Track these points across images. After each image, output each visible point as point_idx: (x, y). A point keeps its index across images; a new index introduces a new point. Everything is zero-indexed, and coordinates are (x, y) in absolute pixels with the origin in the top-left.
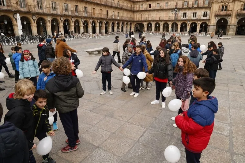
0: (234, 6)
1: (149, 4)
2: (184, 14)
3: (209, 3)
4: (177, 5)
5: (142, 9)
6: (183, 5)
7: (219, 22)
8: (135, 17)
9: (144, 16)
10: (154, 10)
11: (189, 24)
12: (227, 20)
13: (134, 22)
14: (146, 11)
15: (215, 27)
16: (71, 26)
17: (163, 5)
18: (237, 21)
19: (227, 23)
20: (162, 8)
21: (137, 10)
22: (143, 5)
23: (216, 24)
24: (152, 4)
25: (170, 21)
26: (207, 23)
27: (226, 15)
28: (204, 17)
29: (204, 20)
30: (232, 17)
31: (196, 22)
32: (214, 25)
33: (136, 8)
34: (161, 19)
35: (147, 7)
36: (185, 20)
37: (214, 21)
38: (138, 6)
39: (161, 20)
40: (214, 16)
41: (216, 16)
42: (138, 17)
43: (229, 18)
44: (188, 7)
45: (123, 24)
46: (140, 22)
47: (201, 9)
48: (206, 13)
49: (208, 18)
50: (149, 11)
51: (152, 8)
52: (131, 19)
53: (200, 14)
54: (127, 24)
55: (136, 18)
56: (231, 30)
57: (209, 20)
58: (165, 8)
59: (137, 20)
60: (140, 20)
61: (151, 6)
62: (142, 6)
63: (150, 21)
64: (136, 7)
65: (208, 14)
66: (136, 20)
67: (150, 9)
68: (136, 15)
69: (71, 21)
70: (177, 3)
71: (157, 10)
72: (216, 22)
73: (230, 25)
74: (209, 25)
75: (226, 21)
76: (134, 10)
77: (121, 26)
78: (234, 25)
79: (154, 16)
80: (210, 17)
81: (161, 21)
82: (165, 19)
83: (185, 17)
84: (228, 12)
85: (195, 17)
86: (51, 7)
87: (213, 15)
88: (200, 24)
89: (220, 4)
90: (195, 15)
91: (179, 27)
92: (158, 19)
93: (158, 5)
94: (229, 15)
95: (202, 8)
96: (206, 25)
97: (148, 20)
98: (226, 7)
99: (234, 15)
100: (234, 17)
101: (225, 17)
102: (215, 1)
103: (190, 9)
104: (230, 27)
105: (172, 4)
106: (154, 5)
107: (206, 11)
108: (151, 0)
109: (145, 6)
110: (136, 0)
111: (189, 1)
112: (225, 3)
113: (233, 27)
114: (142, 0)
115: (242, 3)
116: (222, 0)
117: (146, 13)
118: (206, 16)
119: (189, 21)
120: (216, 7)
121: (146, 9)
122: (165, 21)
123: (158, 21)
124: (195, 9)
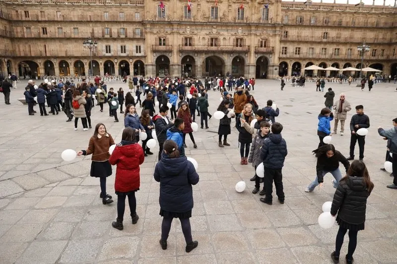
0: (173, 39)
1: (43, 28)
2: (106, 47)
3: (142, 33)
4: (93, 33)
5: (29, 36)
6: (103, 33)
7: (158, 60)
8: (17, 50)
9: (36, 49)
10: (53, 39)
11: (116, 63)
12: (169, 57)
13: (15, 58)
14: (38, 39)
15: (155, 68)
18: (181, 59)
19: (169, 61)
20: (68, 36)
21: (20, 36)
22: (30, 28)
23: (154, 63)
24: (48, 28)
25: (85, 58)
26: (143, 61)
27: (166, 51)
28: (137, 52)
29: (138, 57)
30: (174, 55)
31: (128, 60)
32: (152, 65)
33: (17, 32)
34: (69, 54)
35: (39, 33)
36: (110, 57)
37: (151, 59)
38: (19, 29)
39: (68, 57)
40: (151, 52)
41: (154, 51)
42: (22, 49)
43: (170, 55)
44: (111, 36)
46: (30, 60)
47: (132, 41)
48: (140, 47)
49: (142, 54)
50: (45, 39)
51: (49, 36)
52: (8, 54)
53: (131, 47)
55: (20, 51)
56: (176, 71)
57: (145, 57)
58: (73, 37)
59: (22, 55)
60: (29, 55)
61: (48, 31)
62: (29, 30)
63: (49, 57)
64: (15, 31)
65: (142, 49)
66: (18, 55)
67: (45, 36)
68: (19, 47)
70: (93, 30)
71: (60, 39)
72: (155, 60)
73: (173, 65)
74: (146, 64)
75: (167, 60)
76: (13, 36)
78: (178, 65)
79: (54, 49)
80: (145, 53)
81: (70, 57)
82: (76, 55)
83: (110, 52)
84: (168, 48)
85: (125, 52)
87: (149, 50)
88: (133, 64)
89: (156, 36)
90: (123, 49)
91: (102, 67)
92: (64, 55)
93: (60, 30)
94: (171, 51)
95: (131, 39)
96: (142, 64)
97: (44, 55)
98: (164, 40)
99: (175, 51)
100: (175, 53)
101: (165, 54)
102: (148, 30)
103: (115, 39)
104: (174, 67)
105: (85, 31)
106: (52, 30)
107: (139, 44)
108: (45, 22)
109: (35, 30)
110: (15, 18)
111: (112, 28)
112: (162, 35)
113: (177, 67)
114: (27, 19)
115: (182, 36)
116: (157, 30)
117: (39, 44)
118: (140, 52)
119: (116, 57)
120: (151, 39)
121: (36, 36)
122: (76, 57)
123: (63, 57)
124: (122, 40)
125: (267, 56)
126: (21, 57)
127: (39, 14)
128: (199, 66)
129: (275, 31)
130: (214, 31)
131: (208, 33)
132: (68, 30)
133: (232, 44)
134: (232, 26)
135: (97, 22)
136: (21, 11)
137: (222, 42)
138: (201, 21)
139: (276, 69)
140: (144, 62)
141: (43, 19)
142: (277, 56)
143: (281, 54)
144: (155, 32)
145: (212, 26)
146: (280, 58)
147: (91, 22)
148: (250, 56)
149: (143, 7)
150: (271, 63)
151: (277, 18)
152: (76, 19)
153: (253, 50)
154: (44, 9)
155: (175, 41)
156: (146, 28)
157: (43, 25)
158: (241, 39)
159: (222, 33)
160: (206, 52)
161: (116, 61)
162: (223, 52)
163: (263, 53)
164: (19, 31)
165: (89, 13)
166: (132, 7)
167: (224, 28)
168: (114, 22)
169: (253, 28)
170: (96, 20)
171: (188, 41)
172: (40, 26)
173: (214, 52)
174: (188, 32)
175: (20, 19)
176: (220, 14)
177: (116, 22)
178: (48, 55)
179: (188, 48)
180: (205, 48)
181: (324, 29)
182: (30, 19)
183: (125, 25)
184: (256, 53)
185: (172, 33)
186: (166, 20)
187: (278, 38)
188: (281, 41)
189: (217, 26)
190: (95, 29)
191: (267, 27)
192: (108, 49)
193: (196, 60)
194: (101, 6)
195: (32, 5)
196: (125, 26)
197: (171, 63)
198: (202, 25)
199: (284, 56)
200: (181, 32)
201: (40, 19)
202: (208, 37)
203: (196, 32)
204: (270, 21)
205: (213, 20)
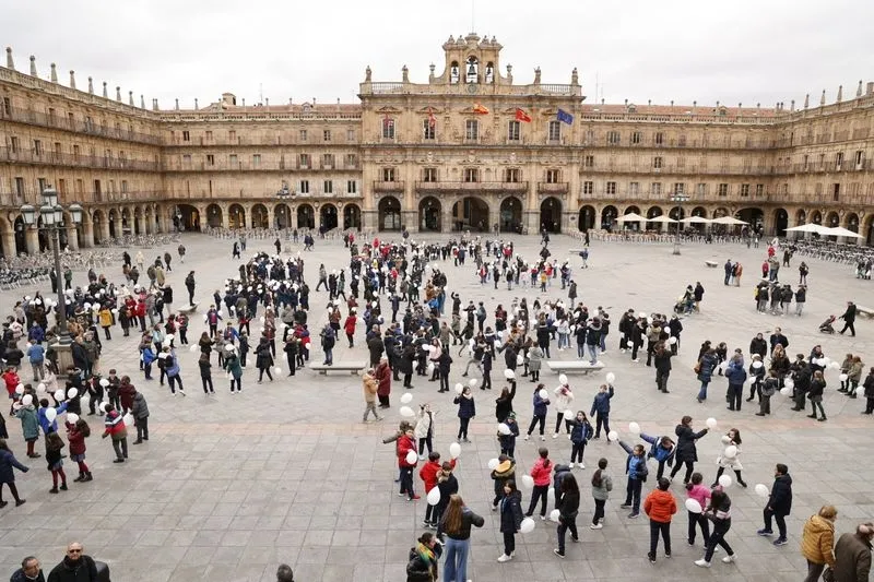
0: (407, 171)
1: (209, 156)
2: (302, 183)
3: (357, 162)
4: (282, 162)
5: (188, 168)
6: (298, 163)
7: (383, 203)
8: (169, 189)
9: (197, 188)
10: (223, 172)
11: (317, 208)
12: (399, 200)
13: (166, 201)
14: (202, 172)
15: (376, 215)
16: (7, 234)
17: (247, 161)
18: (418, 202)
19: (400, 206)
20: (244, 168)
21: (175, 168)
22: (189, 156)
23: (377, 210)
24: (215, 156)
25: (269, 200)
26: (359, 205)
27: (393, 191)
28: (349, 191)
29: (351, 199)
30: (407, 196)
31: (335, 204)
32: (373, 212)
33: (171, 163)
34: (246, 194)
35: (203, 164)
36: (307, 199)
37: (370, 204)
38: (174, 158)
39: (245, 199)
40: (371, 192)
41: (376, 191)
42: (177, 189)
43: (401, 196)
44: (310, 168)
45: (137, 210)
46: (187, 203)
47: (341, 175)
48: (354, 183)
49: (357, 194)
50: (211, 173)
51: (216, 167)
52: (158, 196)
53: (340, 185)
54: (148, 209)
55: (173, 191)
56: (410, 222)
57: (362, 199)
58: (252, 168)
59: (177, 196)
60: (186, 197)
61: (215, 159)
62: (187, 160)
63: (214, 200)
64: (168, 161)
65: (357, 186)
66: (171, 197)
67: (211, 168)
68: (172, 184)
70: (283, 158)
71: (233, 173)
72: (377, 204)
73: (405, 212)
74: (363, 210)
75: (397, 204)
76: (165, 169)
77: (133, 218)
78: (414, 212)
79: (225, 188)
80: (362, 193)
81: (247, 200)
82: (256, 196)
83: (307, 192)
84: (397, 186)
85: (331, 191)
87: (369, 188)
88: (342, 209)
89: (379, 167)
90: (328, 187)
91: (294, 214)
92: (237, 195)
93: (234, 158)
94: (401, 191)
95: (342, 172)
96: (356, 208)
97: (208, 196)
98: (392, 172)
99: (409, 190)
100: (409, 194)
101: (393, 195)
102: (367, 159)
103: (316, 172)
104: (407, 215)
105: (271, 160)
106: (222, 159)
107: (352, 179)
108: (213, 147)
109: (197, 160)
110: (169, 143)
111: (313, 154)
112: (389, 165)
113: (412, 215)
114: (187, 143)
115: (420, 167)
116: (382, 158)
117: (201, 179)
118: (354, 191)
119: (317, 200)
120: (372, 172)
121: (199, 169)
122: (255, 200)
123: (236, 199)
124: (327, 173)
125: (559, 197)
126: (174, 200)
127: (204, 136)
128: (447, 212)
129: (571, 157)
130: (472, 158)
131: (460, 160)
132: (245, 159)
133: (500, 179)
134: (500, 150)
135: (288, 146)
136: (179, 132)
137: (484, 177)
138: (450, 143)
139: (573, 218)
140: (360, 207)
141: (210, 143)
142: (574, 198)
143: (583, 193)
144: (378, 160)
145: (468, 150)
146: (580, 201)
147: (280, 146)
148: (530, 197)
149: (360, 123)
150: (565, 209)
151: (574, 137)
152: (258, 143)
153: (534, 188)
154: (212, 128)
155: (409, 175)
156: (364, 156)
157: (209, 152)
158: (516, 171)
159: (484, 161)
160: (459, 192)
161: (316, 205)
162: (485, 192)
163: (551, 192)
164: (173, 161)
165: (278, 133)
166: (343, 123)
167: (487, 154)
168: (315, 145)
169: (534, 154)
170: (287, 143)
171: (430, 174)
172: (204, 153)
173: (470, 191)
174: (430, 160)
175: (176, 144)
176: (481, 132)
177: (318, 146)
178: (214, 195)
179: (430, 185)
180: (457, 186)
181: (654, 153)
182: (190, 143)
183: (332, 150)
184: (540, 192)
185: (404, 162)
186: (396, 142)
187: (575, 169)
188: (581, 173)
189: (476, 150)
190: (286, 156)
191: (559, 151)
192: (305, 187)
193: (442, 204)
194: (294, 123)
195: (195, 123)
196: (331, 152)
197: (403, 209)
198: (452, 149)
199: (588, 196)
200: (419, 160)
201: (205, 143)
202: (462, 167)
203: (442, 160)
204: (562, 142)
205: (470, 141)
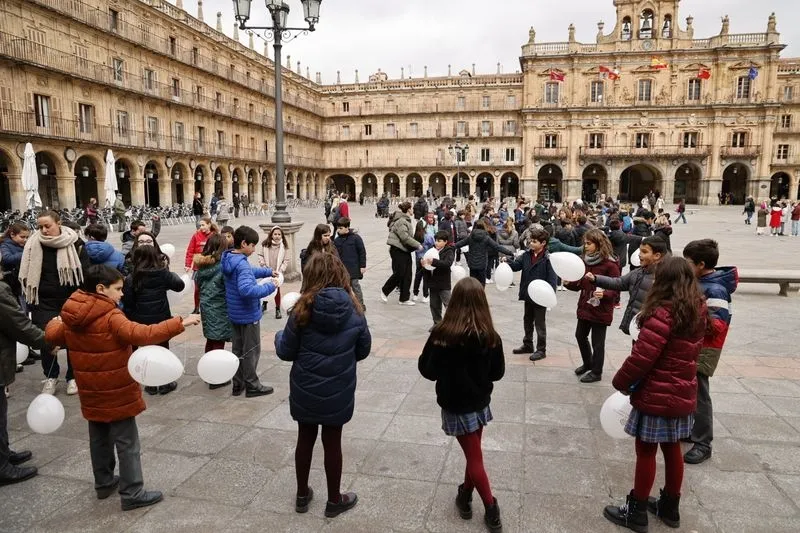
0: (571, 137)
1: (366, 126)
3: (517, 129)
4: (439, 130)
5: (346, 139)
6: (455, 130)
7: (543, 172)
8: (328, 159)
9: (354, 157)
10: (380, 142)
11: (473, 177)
12: (561, 167)
13: (324, 171)
14: (358, 142)
15: (536, 184)
16: (188, 182)
17: (403, 129)
18: (582, 169)
19: (561, 174)
20: (401, 137)
21: (334, 139)
22: (348, 127)
23: (536, 178)
24: (373, 125)
25: (424, 169)
26: (517, 173)
27: (556, 158)
28: (508, 159)
29: (509, 167)
30: (570, 162)
31: (492, 173)
32: (532, 180)
33: (330, 134)
34: (402, 163)
35: (361, 133)
36: (464, 168)
37: (532, 171)
38: (334, 129)
39: (400, 168)
40: (532, 159)
41: (537, 158)
42: (334, 159)
43: (564, 163)
44: (467, 135)
45: (300, 176)
46: (343, 173)
47: (499, 142)
48: (513, 151)
49: (516, 162)
50: (368, 143)
51: (373, 136)
53: (498, 152)
54: (309, 177)
55: (331, 161)
56: (572, 191)
57: (521, 167)
58: (409, 137)
59: (334, 166)
60: (343, 166)
61: (372, 130)
62: (346, 130)
63: (371, 169)
64: (328, 132)
65: (516, 153)
66: (329, 167)
67: (368, 137)
68: (331, 153)
69: (189, 169)
70: (440, 126)
71: (390, 142)
72: (537, 172)
73: (567, 180)
74: (522, 178)
75: (558, 172)
76: (325, 140)
77: (295, 182)
78: (578, 180)
79: (381, 157)
80: (521, 161)
81: (402, 169)
82: (411, 165)
83: (464, 160)
84: (560, 152)
85: (488, 160)
86: (116, 126)
87: (529, 157)
88: (500, 178)
89: (540, 133)
90: (486, 154)
91: (449, 184)
92: (393, 165)
93: (391, 127)
94: (564, 158)
95: (500, 139)
96: (515, 179)
97: (365, 166)
98: (554, 138)
99: (573, 157)
100: (573, 161)
101: (554, 162)
102: (528, 124)
103: (473, 140)
104: (569, 184)
105: (427, 128)
106: (380, 129)
107: (510, 146)
108: (371, 116)
109: (356, 130)
110: (330, 114)
111: (470, 121)
112: (551, 131)
113: (575, 183)
114: (346, 113)
115: (586, 132)
116: (543, 123)
117: (359, 149)
118: (512, 159)
119: (473, 169)
120: (533, 138)
121: (356, 139)
122: (411, 168)
123: (392, 168)
124: (486, 140)
125: (745, 163)
126: (331, 170)
127: (364, 105)
128: (614, 181)
129: (764, 117)
130: (645, 121)
131: (631, 124)
132: (403, 128)
133: (676, 142)
134: (678, 112)
135: (447, 114)
136: (339, 102)
137: (657, 140)
138: (620, 105)
139: (764, 187)
140: (518, 175)
141: (368, 113)
142: (766, 162)
143: (775, 158)
144: (539, 125)
145: (640, 113)
146: (772, 167)
147: (437, 113)
148: (711, 163)
149: (522, 87)
150: (754, 176)
151: (768, 93)
152: (415, 111)
153: (716, 154)
154: (371, 97)
155: (574, 141)
156: (524, 121)
157: (368, 122)
158: (695, 134)
159: (657, 123)
160: (628, 158)
161: (472, 173)
162: (658, 158)
163: (737, 157)
164: (332, 132)
165: (437, 101)
166: (503, 88)
167: (660, 116)
168: (474, 112)
169: (718, 114)
170: (445, 110)
171: (596, 140)
172: (362, 123)
173: (641, 158)
174: (597, 124)
175: (336, 114)
176: (656, 92)
177: (477, 112)
178: (371, 165)
179: (595, 151)
180: (626, 152)
182: (351, 113)
183: (491, 116)
184: (723, 157)
185: (570, 127)
186: (560, 106)
187: (769, 130)
188: (776, 135)
189: (650, 112)
190: (444, 123)
191: (747, 110)
192: (461, 156)
193: (608, 172)
194: (454, 89)
195: (354, 94)
196: (490, 118)
197: (564, 178)
198: (622, 112)
199: (782, 161)
200: (584, 125)
201: (363, 113)
202: (632, 131)
203: (610, 124)
204: (752, 100)
205: (642, 103)
